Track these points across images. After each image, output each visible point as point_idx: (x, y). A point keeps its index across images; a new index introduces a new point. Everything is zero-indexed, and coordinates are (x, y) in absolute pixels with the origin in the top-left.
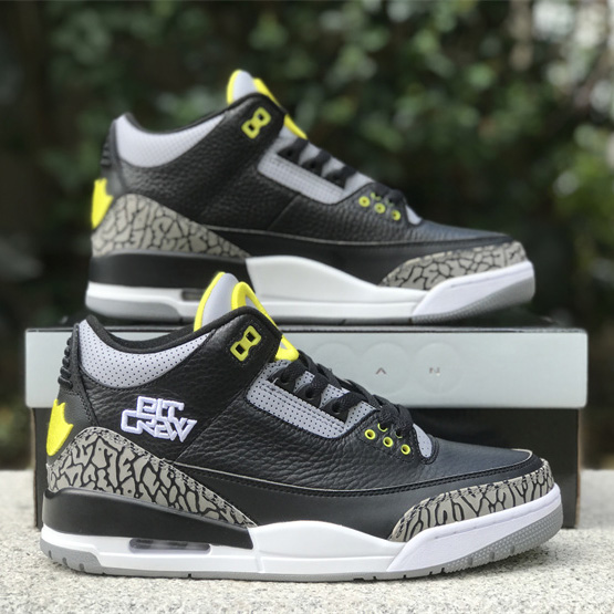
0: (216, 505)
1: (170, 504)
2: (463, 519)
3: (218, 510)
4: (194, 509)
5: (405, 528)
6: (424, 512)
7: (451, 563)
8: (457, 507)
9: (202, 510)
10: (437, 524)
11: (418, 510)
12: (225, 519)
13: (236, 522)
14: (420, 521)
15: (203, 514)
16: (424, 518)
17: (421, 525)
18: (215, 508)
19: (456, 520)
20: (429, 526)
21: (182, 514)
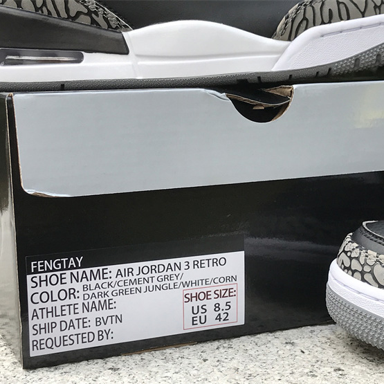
0: (87, 7)
1: (37, 9)
2: (348, 19)
3: (89, 13)
4: (63, 14)
5: (289, 25)
6: (309, 9)
7: (338, 62)
8: (342, 6)
9: (73, 14)
10: (323, 23)
11: (303, 7)
12: (98, 24)
13: (110, 26)
14: (305, 18)
15: (74, 19)
16: (309, 15)
17: (306, 23)
18: (86, 11)
19: (342, 19)
20: (314, 25)
21: (51, 20)
